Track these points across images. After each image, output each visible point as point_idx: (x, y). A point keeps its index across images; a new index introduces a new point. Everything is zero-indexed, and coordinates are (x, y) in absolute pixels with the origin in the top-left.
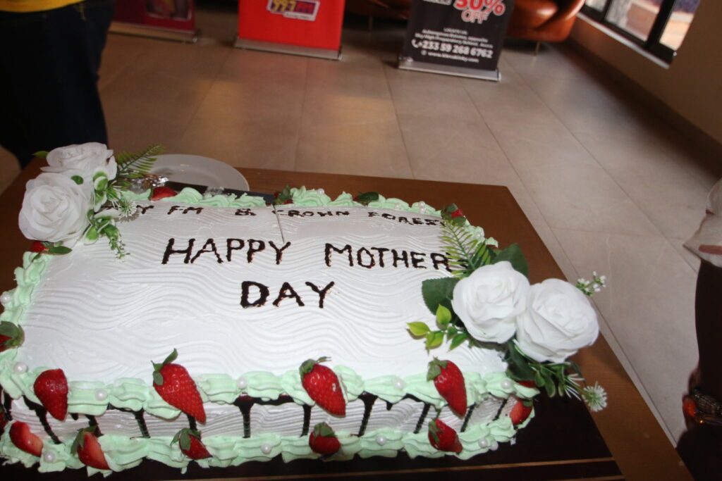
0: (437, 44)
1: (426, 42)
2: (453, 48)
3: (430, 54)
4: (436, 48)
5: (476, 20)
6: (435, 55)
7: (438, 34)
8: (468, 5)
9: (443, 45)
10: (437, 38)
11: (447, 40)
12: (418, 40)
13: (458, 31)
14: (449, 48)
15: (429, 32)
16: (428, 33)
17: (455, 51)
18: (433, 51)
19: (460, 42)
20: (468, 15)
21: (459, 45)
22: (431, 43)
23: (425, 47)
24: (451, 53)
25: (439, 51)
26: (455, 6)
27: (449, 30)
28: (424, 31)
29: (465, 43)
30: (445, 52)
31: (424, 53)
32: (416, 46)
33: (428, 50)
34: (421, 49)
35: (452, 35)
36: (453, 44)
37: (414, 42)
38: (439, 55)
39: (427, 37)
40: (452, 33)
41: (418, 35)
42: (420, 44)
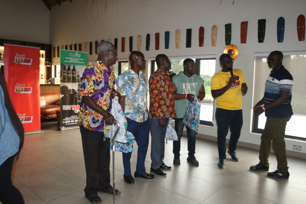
0: (70, 121)
1: (67, 121)
2: (74, 121)
3: (68, 124)
4: (70, 122)
6: (70, 124)
8: (76, 109)
11: (72, 119)
12: (64, 121)
19: (76, 119)
20: (76, 111)
23: (66, 122)
24: (74, 122)
26: (72, 109)
28: (65, 118)
30: (72, 123)
31: (67, 124)
32: (64, 123)
34: (65, 123)
37: (63, 122)
39: (66, 120)
41: (64, 120)
42: (65, 122)
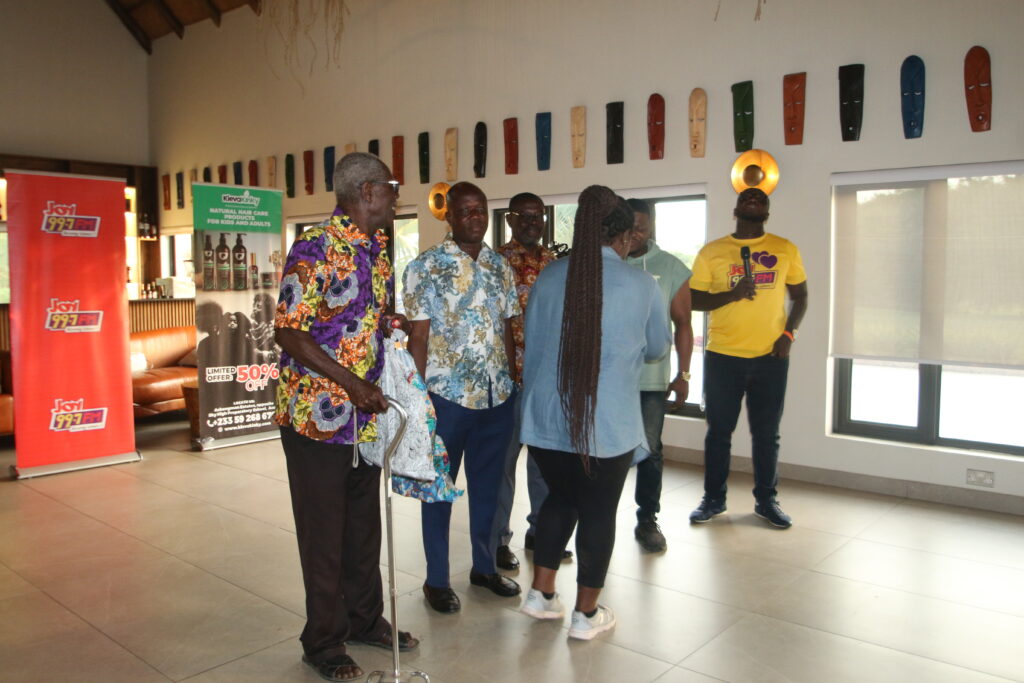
0: (230, 418)
1: (220, 420)
2: (246, 418)
3: (226, 429)
4: (231, 422)
5: (259, 388)
6: (231, 429)
7: (229, 409)
8: (249, 377)
9: (236, 418)
10: (229, 413)
11: (239, 412)
12: (212, 419)
13: (246, 402)
14: (242, 419)
15: (221, 409)
16: (220, 411)
17: (248, 420)
18: (228, 426)
19: (251, 411)
20: (250, 386)
21: (251, 414)
22: (225, 419)
23: (220, 424)
24: (245, 423)
25: (234, 425)
26: (237, 380)
27: (237, 403)
28: (216, 410)
29: (254, 410)
30: (240, 424)
31: (220, 430)
32: (212, 426)
33: (224, 427)
34: (216, 427)
35: (241, 407)
36: (245, 414)
37: (208, 422)
38: (235, 428)
39: (218, 414)
40: (241, 405)
41: (211, 415)
42: (215, 422)
